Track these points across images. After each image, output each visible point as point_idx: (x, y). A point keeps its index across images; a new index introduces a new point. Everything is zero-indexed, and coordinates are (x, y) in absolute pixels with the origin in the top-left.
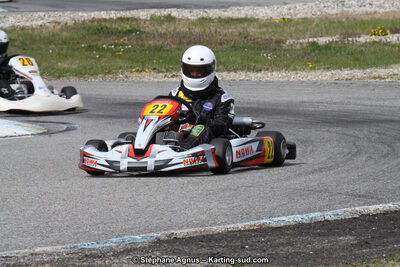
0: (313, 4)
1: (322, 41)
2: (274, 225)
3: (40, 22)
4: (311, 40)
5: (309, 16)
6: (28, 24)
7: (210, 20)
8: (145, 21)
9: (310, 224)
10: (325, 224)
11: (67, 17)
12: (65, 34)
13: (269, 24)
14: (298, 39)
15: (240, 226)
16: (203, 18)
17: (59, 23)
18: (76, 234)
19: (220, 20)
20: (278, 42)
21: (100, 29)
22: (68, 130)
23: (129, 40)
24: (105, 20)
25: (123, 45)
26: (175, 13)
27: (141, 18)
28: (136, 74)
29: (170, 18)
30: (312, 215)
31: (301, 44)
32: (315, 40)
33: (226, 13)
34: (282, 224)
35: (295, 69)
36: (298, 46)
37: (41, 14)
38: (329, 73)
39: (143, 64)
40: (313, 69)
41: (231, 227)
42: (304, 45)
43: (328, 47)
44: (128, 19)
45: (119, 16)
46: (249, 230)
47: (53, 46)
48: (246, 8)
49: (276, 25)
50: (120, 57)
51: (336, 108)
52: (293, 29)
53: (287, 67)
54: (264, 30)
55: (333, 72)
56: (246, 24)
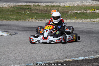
0: (75, 2)
1: (78, 12)
2: (76, 60)
3: (5, 6)
4: (75, 11)
5: (74, 5)
6: (1, 6)
7: (49, 6)
8: (32, 6)
9: (85, 60)
10: (89, 60)
11: (12, 4)
12: (11, 9)
13: (64, 7)
14: (72, 11)
15: (67, 60)
16: (47, 5)
17: (10, 6)
18: (24, 61)
19: (51, 6)
20: (67, 12)
21: (20, 8)
22: (16, 34)
23: (28, 11)
24: (21, 6)
25: (27, 12)
26: (39, 4)
27: (31, 5)
28: (31, 20)
29: (38, 5)
30: (86, 57)
31: (73, 12)
32: (77, 11)
33: (53, 4)
34: (78, 60)
35: (72, 19)
36: (72, 13)
37: (5, 4)
38: (81, 20)
39: (32, 17)
40: (77, 19)
41: (65, 60)
42: (74, 13)
43: (80, 13)
44: (27, 5)
45: (25, 4)
46: (70, 61)
47: (8, 12)
48: (58, 3)
49: (66, 8)
50: (26, 15)
51: (85, 29)
52: (71, 8)
53: (70, 19)
54: (63, 9)
55: (82, 20)
56: (58, 7)
